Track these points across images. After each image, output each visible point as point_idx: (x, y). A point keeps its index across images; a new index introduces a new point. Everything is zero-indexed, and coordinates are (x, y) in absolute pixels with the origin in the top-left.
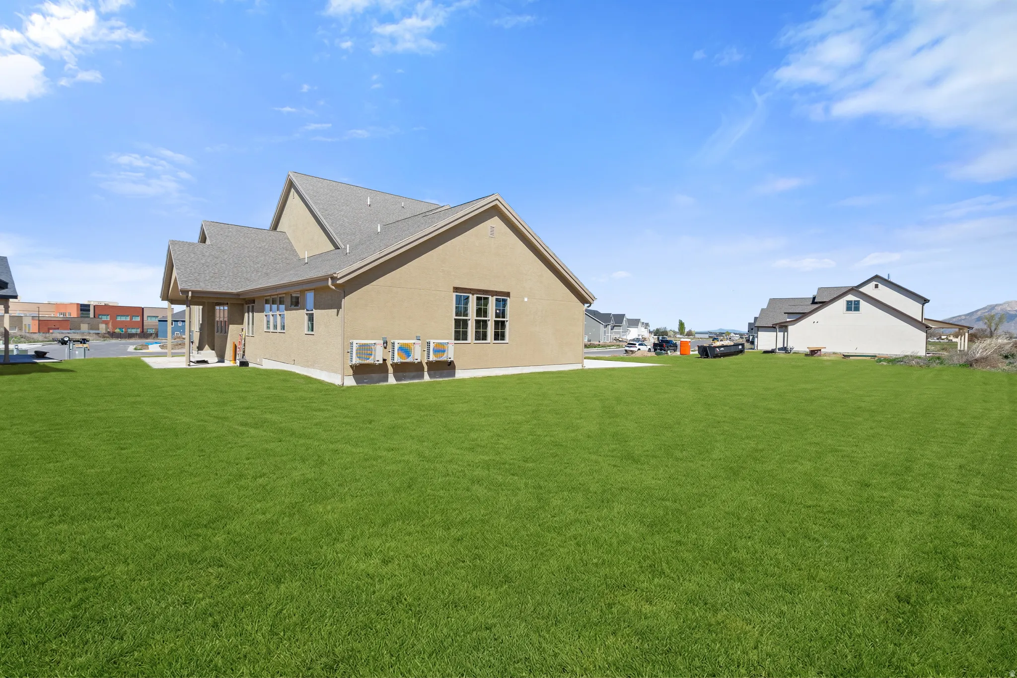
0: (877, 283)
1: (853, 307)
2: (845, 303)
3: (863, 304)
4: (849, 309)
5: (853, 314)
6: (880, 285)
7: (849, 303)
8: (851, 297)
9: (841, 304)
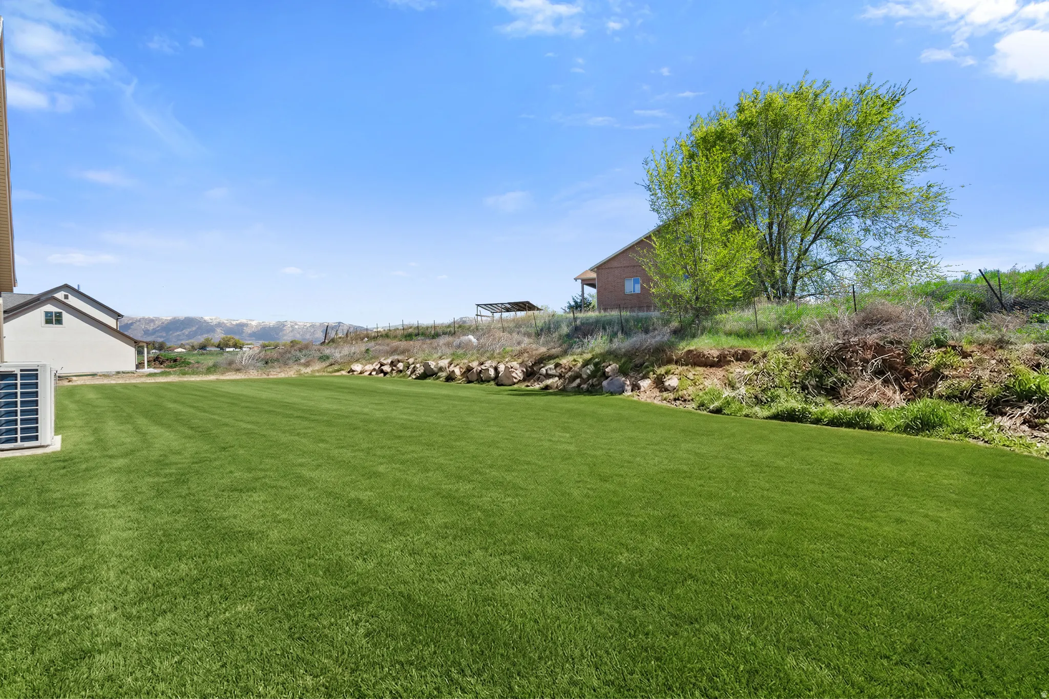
0: (67, 294)
1: (54, 319)
2: (43, 315)
3: (66, 316)
4: (48, 321)
5: (54, 328)
6: (70, 295)
7: (47, 314)
8: (50, 308)
9: (38, 314)
